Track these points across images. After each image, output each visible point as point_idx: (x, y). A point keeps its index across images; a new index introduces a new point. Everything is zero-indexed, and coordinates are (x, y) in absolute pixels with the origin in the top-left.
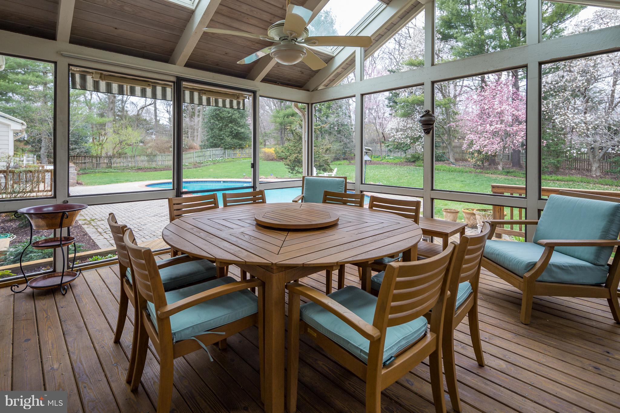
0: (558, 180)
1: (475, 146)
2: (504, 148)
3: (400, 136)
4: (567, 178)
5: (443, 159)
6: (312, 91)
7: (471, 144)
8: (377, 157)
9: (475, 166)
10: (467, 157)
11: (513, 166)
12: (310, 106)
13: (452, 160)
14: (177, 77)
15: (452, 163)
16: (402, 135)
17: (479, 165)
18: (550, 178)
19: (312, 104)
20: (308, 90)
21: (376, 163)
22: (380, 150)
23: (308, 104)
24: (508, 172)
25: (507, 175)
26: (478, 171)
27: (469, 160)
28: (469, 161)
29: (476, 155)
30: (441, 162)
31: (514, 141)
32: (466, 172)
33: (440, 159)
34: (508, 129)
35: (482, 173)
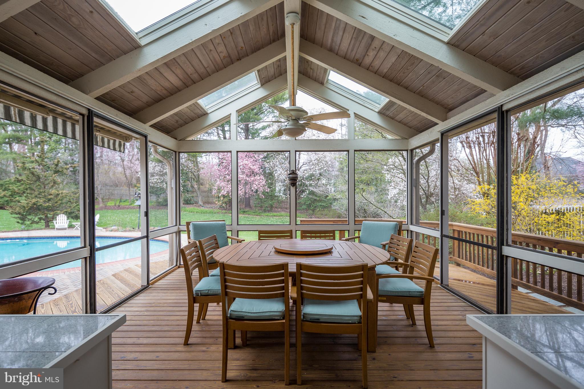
0: (274, 216)
1: (223, 191)
2: (246, 193)
3: (156, 180)
4: (278, 214)
5: (191, 202)
6: (180, 140)
7: (219, 189)
8: (124, 201)
9: (221, 207)
10: (215, 200)
11: (246, 207)
12: (177, 154)
13: (200, 203)
14: (89, 110)
15: (201, 205)
16: (157, 179)
17: (223, 207)
18: (270, 215)
19: (179, 152)
20: (176, 139)
21: (125, 207)
22: (128, 194)
23: (175, 152)
24: (244, 212)
25: (243, 214)
26: (224, 211)
27: (216, 202)
28: (216, 204)
29: (222, 198)
30: (191, 205)
31: (252, 188)
32: (215, 213)
33: (188, 202)
34: (248, 179)
35: (226, 213)
